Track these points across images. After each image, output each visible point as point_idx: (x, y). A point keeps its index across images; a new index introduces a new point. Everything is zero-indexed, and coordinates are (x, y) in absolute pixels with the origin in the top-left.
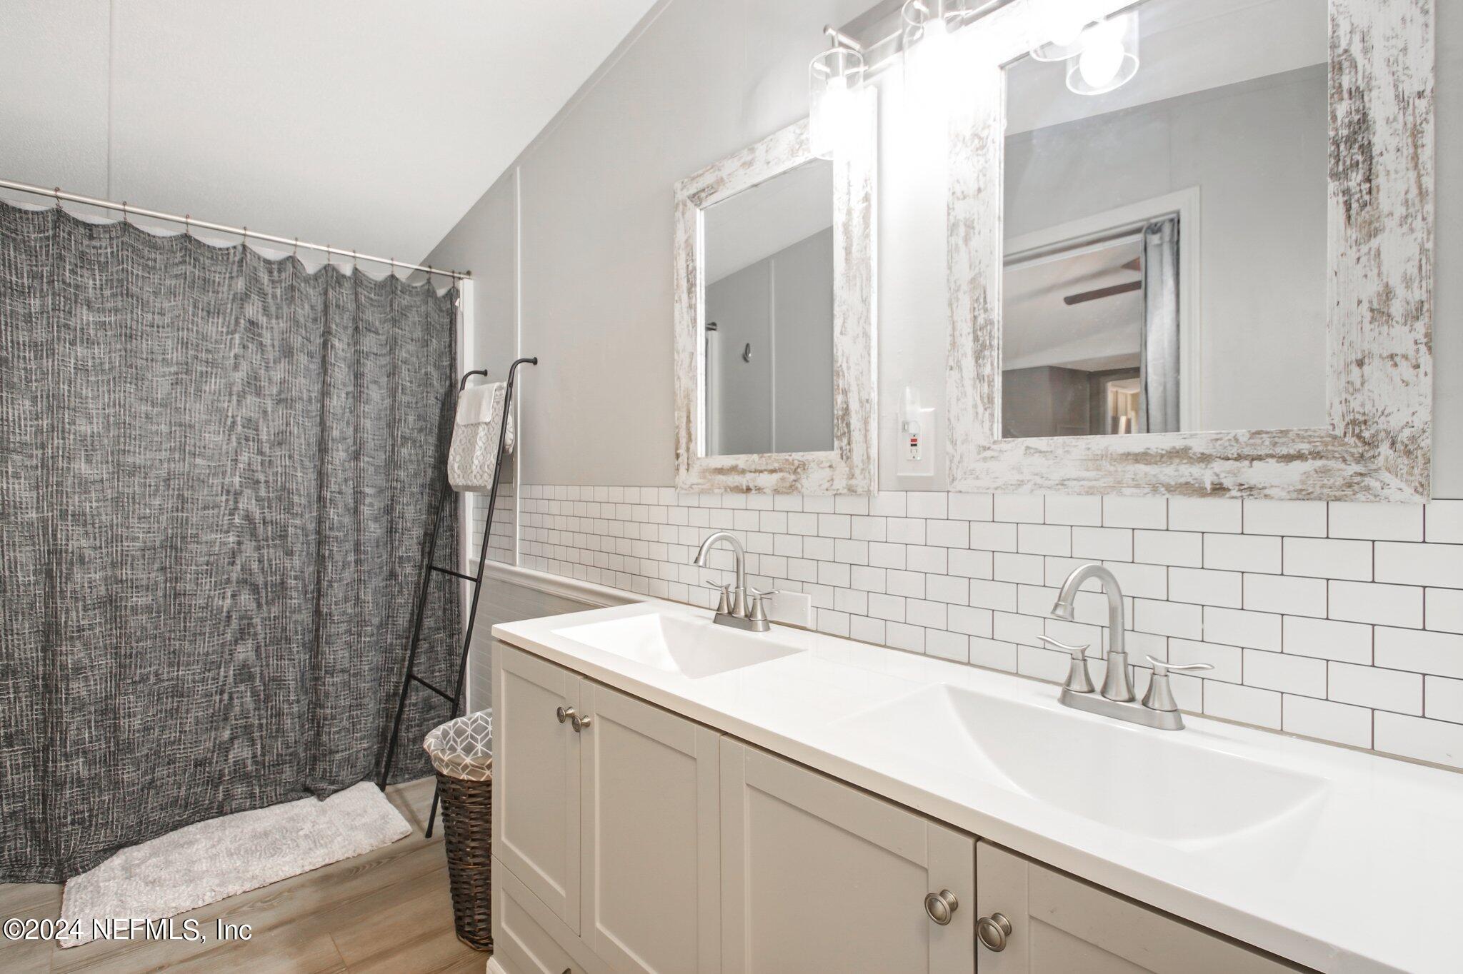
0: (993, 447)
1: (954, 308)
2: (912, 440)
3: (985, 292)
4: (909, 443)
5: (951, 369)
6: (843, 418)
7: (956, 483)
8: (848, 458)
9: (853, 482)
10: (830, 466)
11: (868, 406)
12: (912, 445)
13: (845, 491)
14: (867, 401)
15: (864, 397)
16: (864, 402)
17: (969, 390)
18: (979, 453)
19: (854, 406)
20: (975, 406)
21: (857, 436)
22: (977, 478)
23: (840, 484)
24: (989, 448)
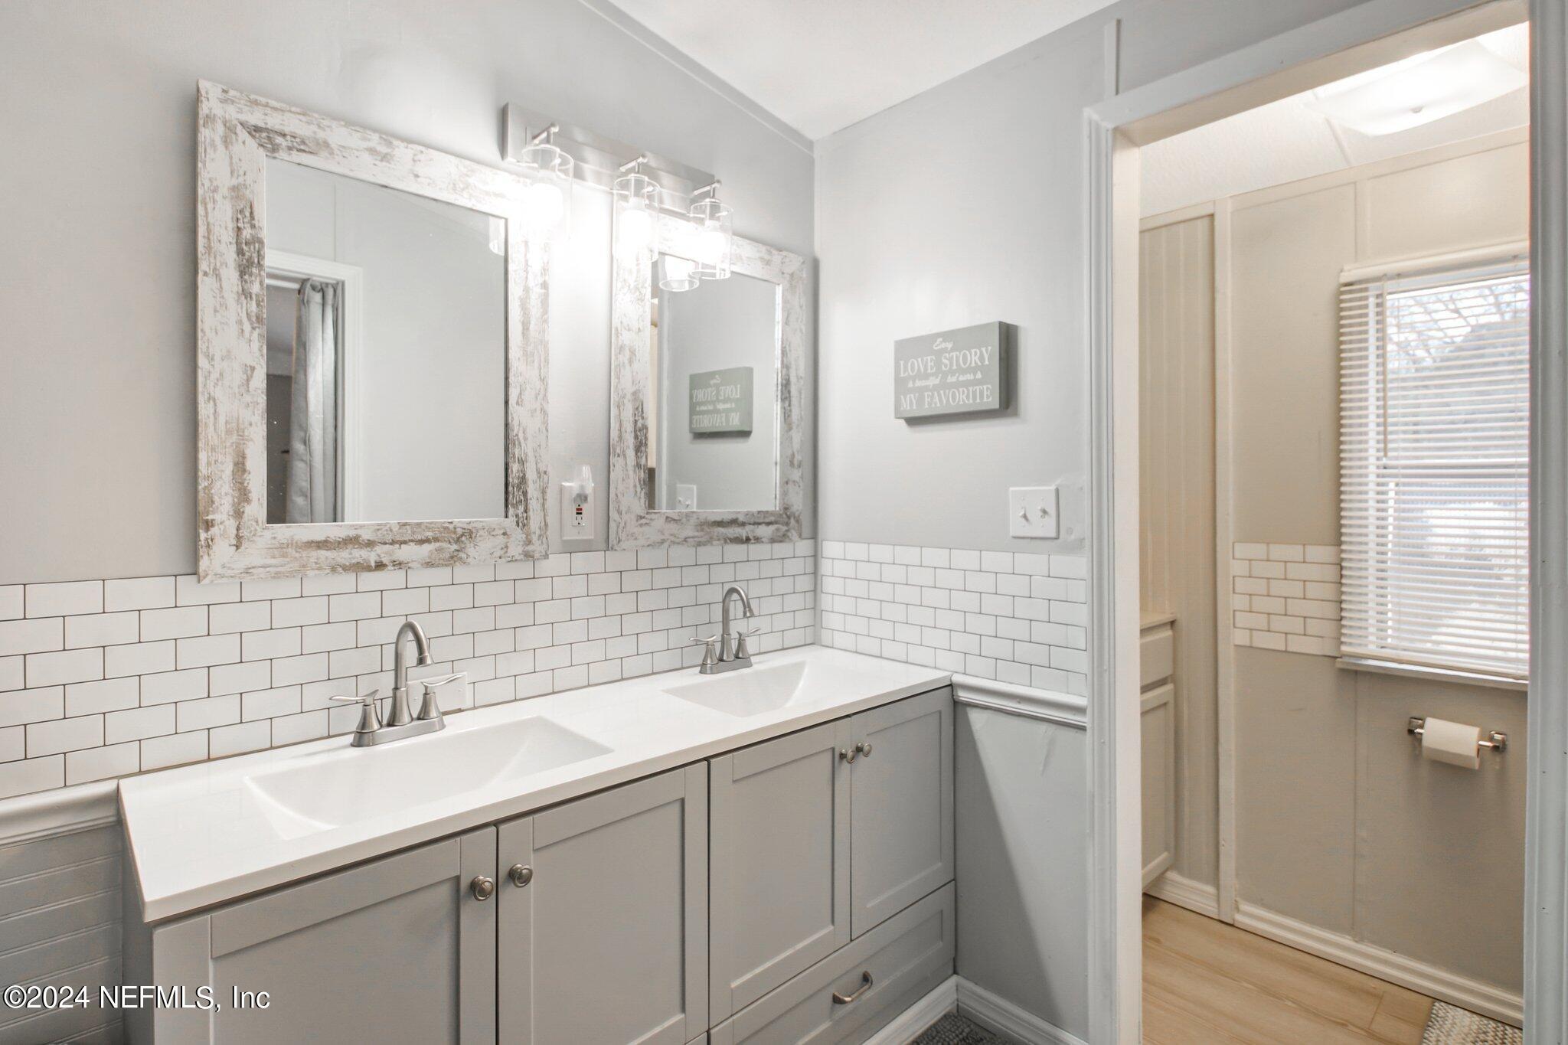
0: (647, 516)
1: (622, 410)
2: (577, 509)
3: (642, 405)
4: (575, 511)
5: (619, 456)
6: (519, 487)
7: (621, 543)
8: (524, 525)
9: (530, 548)
10: (504, 534)
11: (545, 477)
12: (577, 513)
13: (522, 557)
14: (545, 472)
15: (542, 468)
16: (541, 474)
17: (631, 473)
18: (637, 521)
19: (531, 475)
20: (635, 486)
21: (534, 504)
22: (636, 539)
23: (516, 550)
24: (644, 517)
